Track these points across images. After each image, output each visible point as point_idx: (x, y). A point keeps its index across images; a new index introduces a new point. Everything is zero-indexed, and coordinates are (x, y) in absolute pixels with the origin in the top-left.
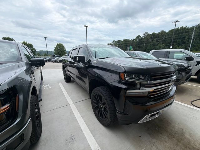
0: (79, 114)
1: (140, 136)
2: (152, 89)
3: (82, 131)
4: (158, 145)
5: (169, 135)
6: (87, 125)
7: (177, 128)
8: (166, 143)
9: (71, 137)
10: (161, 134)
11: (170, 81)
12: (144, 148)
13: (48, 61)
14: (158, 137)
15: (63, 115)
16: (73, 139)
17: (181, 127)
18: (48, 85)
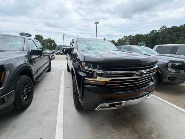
0: (63, 97)
1: (103, 124)
2: (108, 79)
3: (57, 109)
4: (115, 135)
5: (134, 130)
6: (64, 105)
7: (147, 126)
8: (125, 136)
9: (47, 112)
10: (126, 127)
11: (134, 74)
12: (100, 135)
13: (59, 54)
14: (121, 129)
15: (51, 96)
16: (48, 113)
17: (153, 126)
18: (54, 72)
